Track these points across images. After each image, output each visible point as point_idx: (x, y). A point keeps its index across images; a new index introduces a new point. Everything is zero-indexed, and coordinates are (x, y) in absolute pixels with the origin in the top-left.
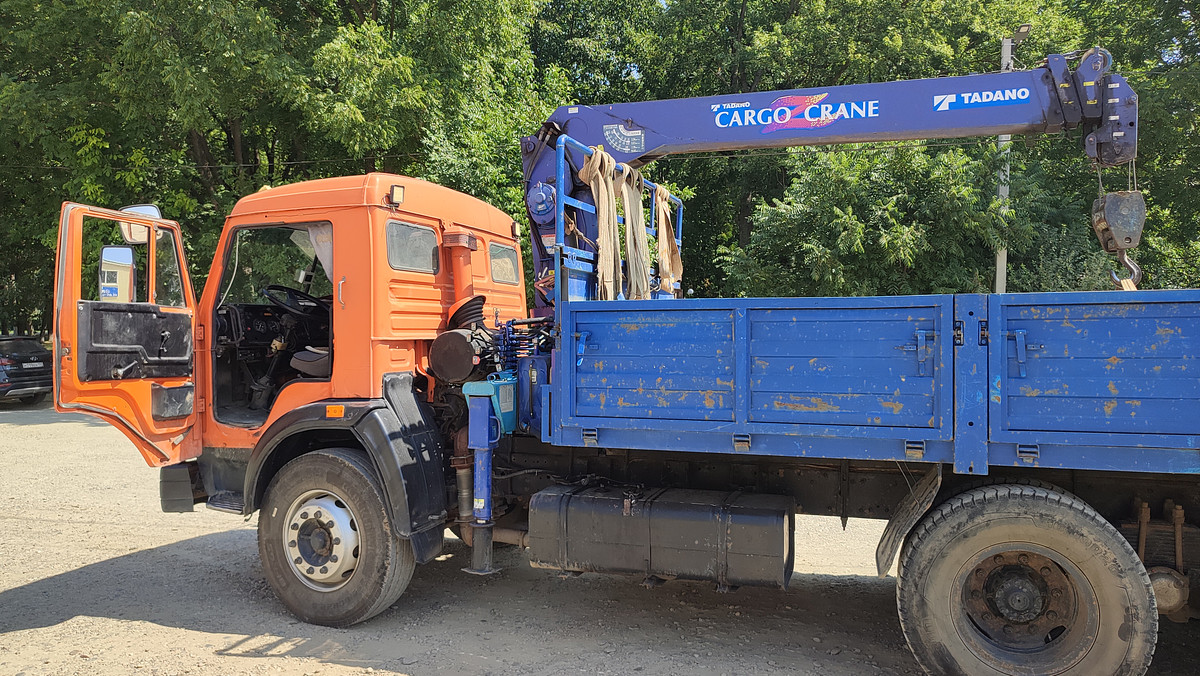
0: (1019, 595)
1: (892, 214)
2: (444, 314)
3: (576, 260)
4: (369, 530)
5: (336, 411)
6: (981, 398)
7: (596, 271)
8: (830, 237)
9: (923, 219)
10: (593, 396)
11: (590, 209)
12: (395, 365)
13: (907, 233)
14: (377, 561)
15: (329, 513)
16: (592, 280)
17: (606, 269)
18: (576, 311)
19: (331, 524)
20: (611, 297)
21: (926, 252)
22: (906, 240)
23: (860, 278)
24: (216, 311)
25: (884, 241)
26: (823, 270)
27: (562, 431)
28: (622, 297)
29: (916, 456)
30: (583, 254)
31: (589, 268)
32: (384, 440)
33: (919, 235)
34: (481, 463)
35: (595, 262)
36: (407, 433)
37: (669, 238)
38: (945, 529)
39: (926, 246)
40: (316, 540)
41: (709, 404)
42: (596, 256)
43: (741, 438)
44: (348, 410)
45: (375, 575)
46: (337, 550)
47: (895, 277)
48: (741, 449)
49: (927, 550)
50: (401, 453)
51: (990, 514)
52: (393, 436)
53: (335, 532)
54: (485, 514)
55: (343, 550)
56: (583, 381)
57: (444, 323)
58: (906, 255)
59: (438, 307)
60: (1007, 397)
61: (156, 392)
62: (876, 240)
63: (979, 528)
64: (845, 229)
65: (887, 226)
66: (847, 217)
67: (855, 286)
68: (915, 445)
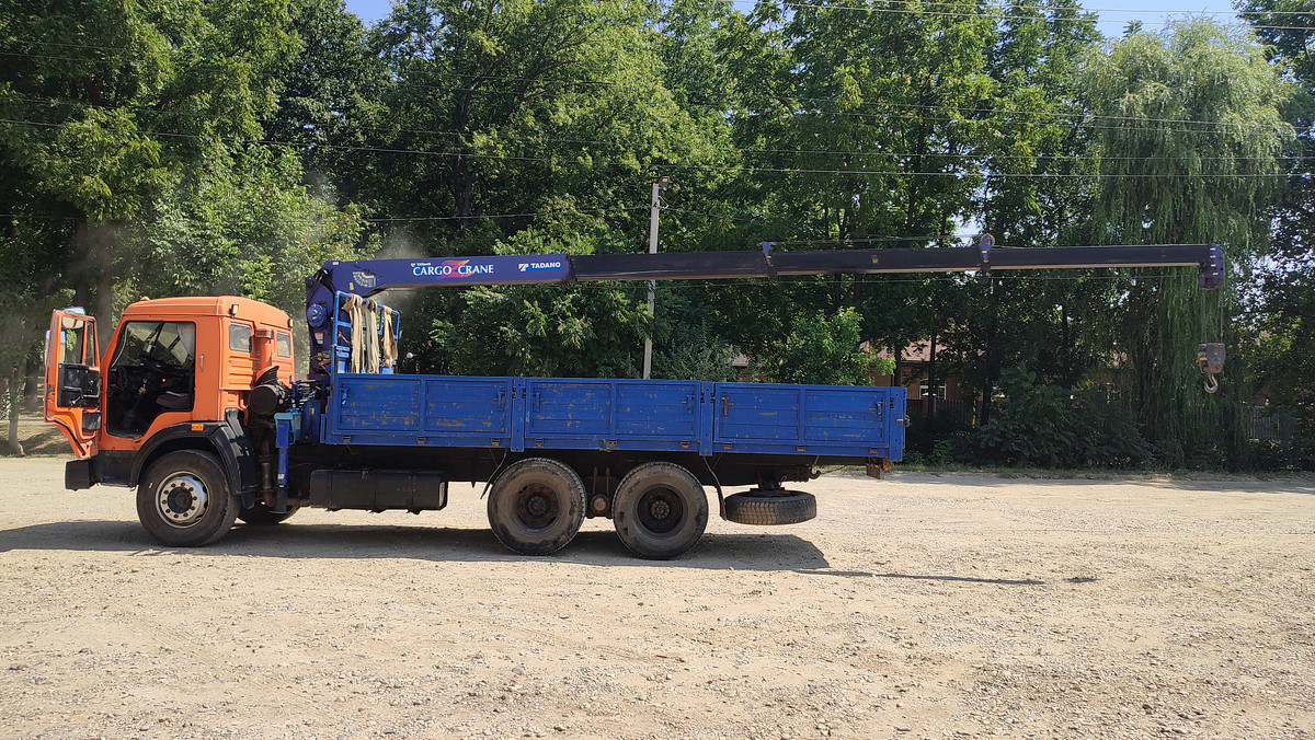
0: (538, 503)
1: (568, 308)
2: (254, 376)
3: (342, 352)
4: (216, 491)
5: (198, 427)
6: (522, 420)
7: (351, 357)
8: (521, 324)
9: (590, 315)
10: (349, 420)
11: (349, 325)
12: (230, 403)
13: (578, 324)
14: (221, 508)
15: (189, 484)
16: (348, 361)
17: (356, 356)
18: (341, 377)
19: (191, 489)
20: (358, 372)
21: (592, 339)
22: (577, 329)
23: (543, 356)
24: (110, 368)
25: (560, 329)
26: (516, 347)
27: (332, 436)
28: (364, 372)
29: (496, 445)
30: (345, 349)
31: (347, 355)
32: (227, 443)
33: (586, 325)
34: (283, 456)
35: (350, 353)
36: (238, 440)
37: (391, 336)
38: (507, 475)
39: (591, 334)
40: (181, 499)
41: (407, 423)
42: (351, 350)
43: (421, 438)
44: (205, 427)
45: (219, 516)
46: (194, 503)
47: (570, 356)
48: (421, 443)
49: (499, 484)
50: (236, 449)
51: (524, 468)
52: (232, 440)
53: (193, 494)
54: (284, 482)
55: (198, 504)
56: (344, 412)
57: (253, 381)
58: (576, 340)
59: (251, 372)
60: (532, 421)
61: (85, 415)
62: (555, 327)
63: (520, 473)
64: (533, 317)
65: (564, 317)
66: (533, 308)
67: (539, 362)
68: (495, 440)
